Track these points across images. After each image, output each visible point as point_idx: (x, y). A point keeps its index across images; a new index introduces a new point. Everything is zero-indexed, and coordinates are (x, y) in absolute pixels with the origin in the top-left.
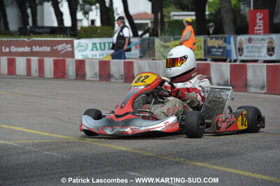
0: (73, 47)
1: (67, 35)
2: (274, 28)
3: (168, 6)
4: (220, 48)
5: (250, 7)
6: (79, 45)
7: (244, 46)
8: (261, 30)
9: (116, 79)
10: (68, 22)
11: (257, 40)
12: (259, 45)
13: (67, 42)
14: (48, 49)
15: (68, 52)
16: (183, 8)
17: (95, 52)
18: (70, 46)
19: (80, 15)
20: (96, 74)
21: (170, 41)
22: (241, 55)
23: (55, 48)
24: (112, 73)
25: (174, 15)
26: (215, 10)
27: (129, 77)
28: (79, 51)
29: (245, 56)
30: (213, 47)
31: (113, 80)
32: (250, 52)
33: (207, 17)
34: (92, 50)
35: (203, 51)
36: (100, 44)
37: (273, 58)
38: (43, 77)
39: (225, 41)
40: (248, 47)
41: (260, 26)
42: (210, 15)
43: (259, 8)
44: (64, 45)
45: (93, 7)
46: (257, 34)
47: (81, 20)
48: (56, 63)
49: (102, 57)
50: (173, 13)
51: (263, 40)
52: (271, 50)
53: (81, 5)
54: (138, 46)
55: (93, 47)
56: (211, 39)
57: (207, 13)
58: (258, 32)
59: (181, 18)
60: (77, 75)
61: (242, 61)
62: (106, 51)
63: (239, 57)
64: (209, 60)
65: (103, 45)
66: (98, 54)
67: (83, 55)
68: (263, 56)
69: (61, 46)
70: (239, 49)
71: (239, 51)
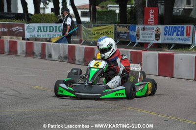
0: (24, 29)
2: (161, 20)
4: (125, 33)
6: (28, 28)
7: (141, 33)
11: (149, 28)
12: (151, 32)
14: (6, 30)
15: (20, 32)
17: (40, 33)
18: (22, 28)
21: (91, 27)
22: (138, 39)
23: (11, 29)
28: (28, 32)
29: (141, 40)
30: (121, 33)
32: (144, 37)
34: (38, 32)
35: (113, 35)
36: (44, 27)
37: (160, 42)
39: (129, 29)
41: (152, 19)
43: (152, 6)
44: (18, 27)
46: (149, 24)
49: (44, 37)
51: (152, 28)
52: (157, 36)
55: (38, 30)
56: (120, 26)
58: (151, 23)
61: (139, 43)
62: (48, 33)
63: (137, 40)
64: (118, 41)
65: (45, 28)
66: (42, 35)
67: (31, 35)
68: (152, 40)
69: (15, 28)
70: (137, 35)
71: (137, 36)
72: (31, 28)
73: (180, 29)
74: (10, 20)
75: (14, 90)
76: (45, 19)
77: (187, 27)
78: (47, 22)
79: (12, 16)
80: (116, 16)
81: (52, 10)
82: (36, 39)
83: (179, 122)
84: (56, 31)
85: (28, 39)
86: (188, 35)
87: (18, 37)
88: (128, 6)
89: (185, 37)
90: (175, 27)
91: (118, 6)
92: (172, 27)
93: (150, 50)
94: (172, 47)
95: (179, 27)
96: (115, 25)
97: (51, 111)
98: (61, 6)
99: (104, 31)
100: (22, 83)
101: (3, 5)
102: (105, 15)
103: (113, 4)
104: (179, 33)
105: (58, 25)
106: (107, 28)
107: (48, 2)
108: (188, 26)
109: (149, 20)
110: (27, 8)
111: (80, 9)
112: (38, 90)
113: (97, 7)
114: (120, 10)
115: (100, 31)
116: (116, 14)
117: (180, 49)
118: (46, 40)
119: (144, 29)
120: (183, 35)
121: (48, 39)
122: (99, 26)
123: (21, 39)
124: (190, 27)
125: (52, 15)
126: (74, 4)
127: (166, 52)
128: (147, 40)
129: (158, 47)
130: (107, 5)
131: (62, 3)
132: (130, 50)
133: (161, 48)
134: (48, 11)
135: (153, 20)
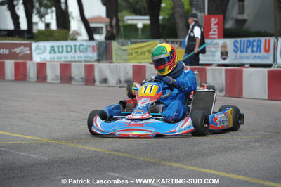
0: (31, 50)
1: (24, 38)
2: (226, 34)
3: (122, 10)
5: (204, 12)
6: (37, 48)
8: (215, 35)
9: (77, 81)
10: (24, 25)
12: (213, 49)
13: (25, 45)
14: (6, 51)
16: (137, 12)
17: (53, 55)
19: (35, 18)
20: (57, 76)
21: (126, 44)
23: (13, 51)
24: (73, 75)
25: (128, 20)
26: (168, 15)
27: (89, 79)
28: (38, 54)
31: (74, 82)
33: (161, 22)
36: (58, 47)
37: (227, 62)
38: (4, 79)
39: (181, 45)
41: (214, 31)
42: (163, 19)
45: (49, 11)
46: (211, 38)
47: (36, 24)
48: (17, 65)
49: (59, 60)
50: (126, 18)
51: (216, 44)
53: (37, 9)
54: (96, 49)
55: (51, 50)
57: (161, 18)
58: (213, 36)
59: (134, 22)
60: (38, 77)
62: (64, 54)
65: (60, 48)
66: (56, 57)
67: (41, 58)
68: (217, 60)
69: (18, 49)
73: (255, 44)
77: (266, 41)
84: (75, 51)
86: (267, 51)
89: (263, 53)
92: (244, 41)
95: (254, 41)
99: (146, 49)
104: (255, 49)
106: (149, 45)
108: (267, 38)
115: (140, 50)
120: (260, 51)
122: (138, 43)
124: (269, 41)
128: (209, 60)
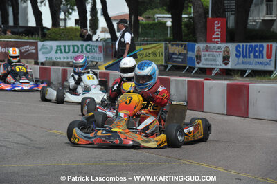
0: (37, 49)
2: (230, 37)
4: (180, 54)
7: (202, 54)
8: (218, 38)
11: (214, 48)
12: (215, 53)
13: (31, 44)
15: (32, 53)
17: (59, 55)
18: (34, 48)
22: (198, 63)
28: (43, 53)
29: (203, 64)
30: (173, 54)
32: (206, 60)
34: (56, 52)
35: (163, 57)
36: (65, 46)
37: (229, 67)
39: (185, 48)
40: (205, 55)
41: (217, 34)
43: (217, 17)
44: (28, 46)
46: (214, 42)
49: (65, 60)
51: (219, 48)
52: (226, 59)
54: (102, 50)
55: (57, 50)
56: (172, 45)
58: (216, 40)
61: (200, 69)
62: (71, 54)
63: (196, 64)
64: (170, 66)
65: (67, 48)
66: (62, 57)
67: (47, 58)
68: (219, 64)
69: (24, 48)
70: (197, 57)
71: (197, 59)
72: (47, 48)
73: (257, 49)
74: (18, 36)
75: (22, 136)
76: (67, 34)
77: (268, 46)
78: (69, 40)
79: (21, 30)
80: (167, 30)
81: (77, 22)
82: (54, 64)
83: (257, 181)
84: (82, 51)
85: (42, 64)
86: (269, 57)
87: (29, 60)
88: (184, 16)
89: (265, 59)
90: (250, 46)
91: (170, 16)
92: (246, 46)
93: (214, 79)
94: (247, 74)
95: (256, 46)
96: (166, 44)
97: (75, 165)
98: (89, 17)
99: (150, 51)
100: (35, 126)
101: (8, 15)
102: (151, 29)
103: (163, 13)
104: (257, 54)
105: (85, 43)
106: (154, 47)
107: (70, 11)
108: (270, 44)
109: (213, 36)
110: (42, 20)
111: (115, 20)
112: (57, 135)
113: (140, 18)
114: (172, 22)
115: (144, 52)
116: (167, 27)
117: (257, 77)
118: (68, 64)
119: (207, 49)
120: (263, 57)
121: (71, 63)
122: (143, 44)
123: (33, 63)
124: (271, 46)
125: (76, 29)
126: (107, 14)
127: (238, 81)
128: (212, 65)
129: (226, 73)
130: (154, 15)
131: (91, 12)
132: (187, 79)
133: (231, 75)
134: (71, 23)
135: (219, 36)
